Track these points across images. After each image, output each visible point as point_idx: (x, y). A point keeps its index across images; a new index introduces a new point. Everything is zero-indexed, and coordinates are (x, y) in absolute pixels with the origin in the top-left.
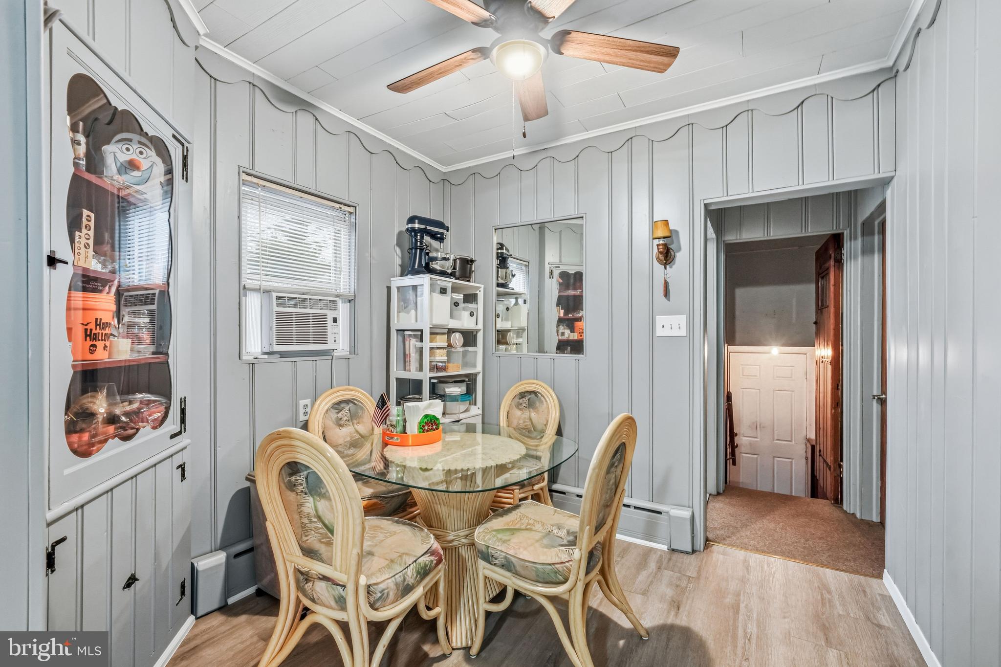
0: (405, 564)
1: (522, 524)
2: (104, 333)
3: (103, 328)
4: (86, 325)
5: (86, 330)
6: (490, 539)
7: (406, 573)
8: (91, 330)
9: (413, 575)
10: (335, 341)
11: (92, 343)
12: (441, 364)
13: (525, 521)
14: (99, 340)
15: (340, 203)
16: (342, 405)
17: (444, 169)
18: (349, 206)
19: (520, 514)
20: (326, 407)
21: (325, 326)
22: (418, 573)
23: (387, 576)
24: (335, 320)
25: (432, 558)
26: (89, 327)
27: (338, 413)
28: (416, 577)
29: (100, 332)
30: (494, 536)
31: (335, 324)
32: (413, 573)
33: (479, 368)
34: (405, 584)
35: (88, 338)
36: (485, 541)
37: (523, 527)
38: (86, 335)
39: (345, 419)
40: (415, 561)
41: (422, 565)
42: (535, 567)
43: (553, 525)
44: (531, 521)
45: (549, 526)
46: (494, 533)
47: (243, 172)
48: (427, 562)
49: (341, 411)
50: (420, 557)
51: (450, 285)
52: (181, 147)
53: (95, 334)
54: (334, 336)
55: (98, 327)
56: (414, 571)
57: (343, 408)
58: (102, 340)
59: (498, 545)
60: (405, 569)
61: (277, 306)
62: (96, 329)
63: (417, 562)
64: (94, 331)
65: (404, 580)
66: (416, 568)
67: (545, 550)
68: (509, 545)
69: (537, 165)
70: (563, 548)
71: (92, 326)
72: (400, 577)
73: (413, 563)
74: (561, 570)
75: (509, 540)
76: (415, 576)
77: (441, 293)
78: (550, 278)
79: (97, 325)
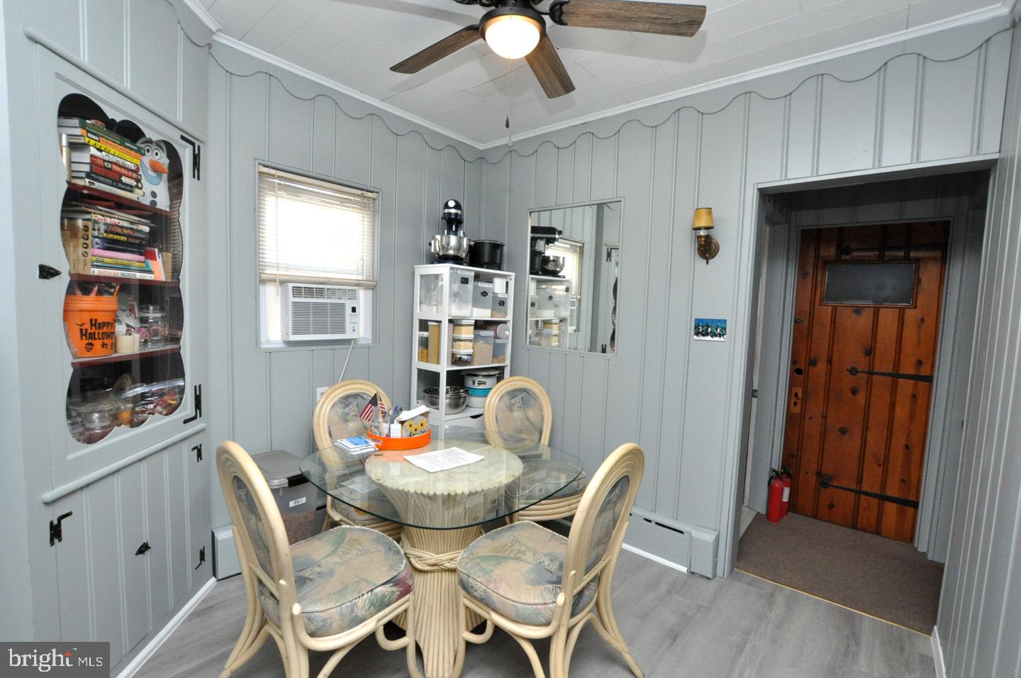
0: (359, 593)
1: (512, 551)
2: (101, 332)
3: (99, 328)
4: (81, 326)
5: (81, 330)
6: (471, 567)
7: (355, 604)
8: (86, 330)
9: (364, 606)
10: (354, 330)
11: (87, 342)
12: (466, 357)
13: (517, 547)
14: (95, 339)
15: (363, 190)
16: (350, 400)
17: (481, 147)
18: (372, 192)
19: (513, 538)
20: (333, 401)
21: (343, 316)
22: (372, 604)
23: (333, 605)
24: (354, 310)
25: (394, 589)
26: (84, 327)
27: (345, 407)
28: (369, 608)
29: (96, 331)
30: (478, 564)
31: (354, 313)
32: (364, 603)
33: (508, 362)
34: (353, 615)
35: (84, 337)
36: (466, 569)
37: (512, 555)
38: (82, 335)
39: (352, 414)
40: (372, 591)
41: (379, 596)
42: (515, 607)
43: (545, 555)
44: (523, 548)
45: (542, 555)
46: (478, 560)
47: (260, 164)
48: (387, 593)
49: (348, 406)
50: (378, 587)
51: (473, 274)
52: (191, 147)
53: (90, 334)
54: (352, 325)
55: (93, 327)
56: (367, 602)
57: (350, 403)
58: (99, 339)
59: (479, 576)
60: (356, 599)
61: (294, 297)
62: (91, 329)
63: (374, 591)
64: (89, 331)
65: (352, 611)
66: (370, 599)
67: (530, 587)
68: (490, 576)
69: (575, 142)
70: (550, 586)
71: (87, 326)
72: (347, 607)
73: (368, 593)
74: (543, 612)
75: (492, 571)
76: (367, 607)
77: (462, 282)
78: (607, 260)
79: (92, 325)
